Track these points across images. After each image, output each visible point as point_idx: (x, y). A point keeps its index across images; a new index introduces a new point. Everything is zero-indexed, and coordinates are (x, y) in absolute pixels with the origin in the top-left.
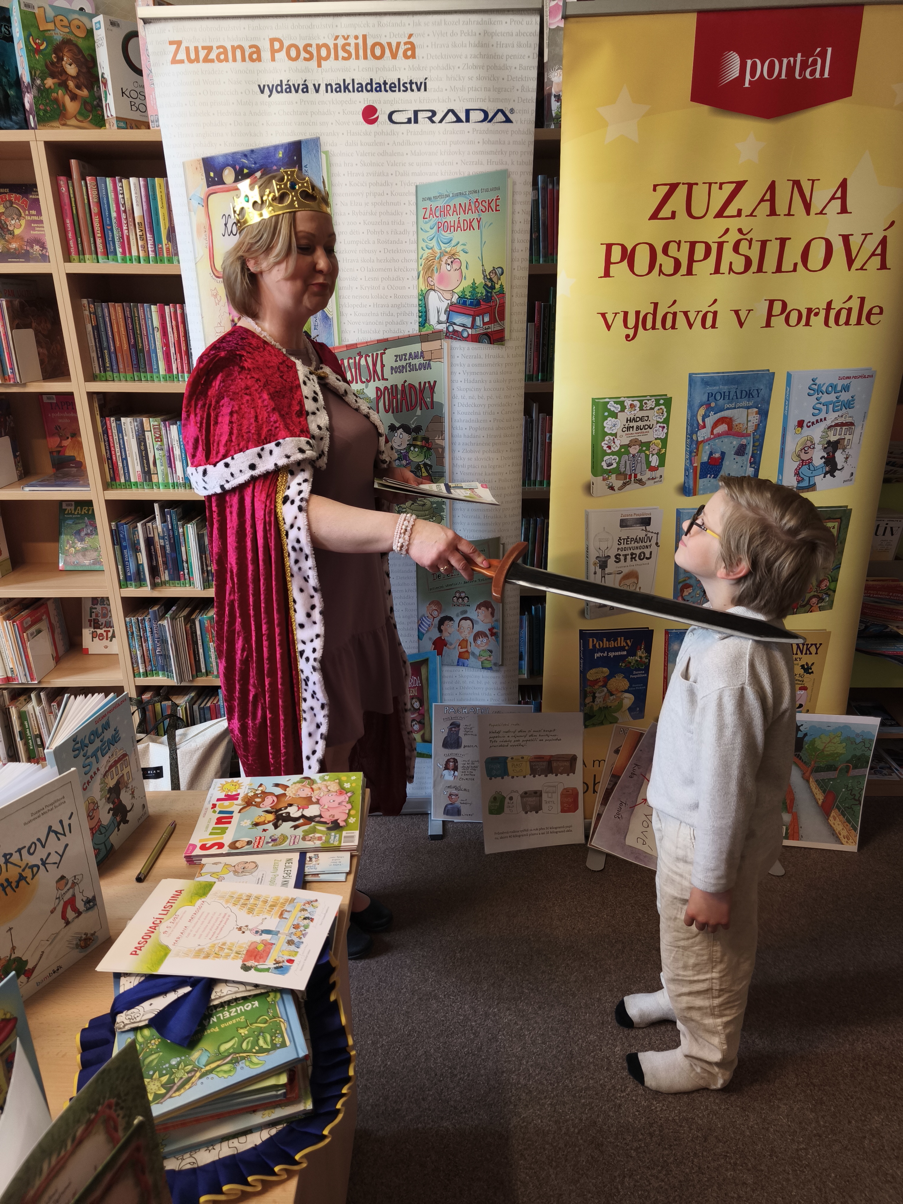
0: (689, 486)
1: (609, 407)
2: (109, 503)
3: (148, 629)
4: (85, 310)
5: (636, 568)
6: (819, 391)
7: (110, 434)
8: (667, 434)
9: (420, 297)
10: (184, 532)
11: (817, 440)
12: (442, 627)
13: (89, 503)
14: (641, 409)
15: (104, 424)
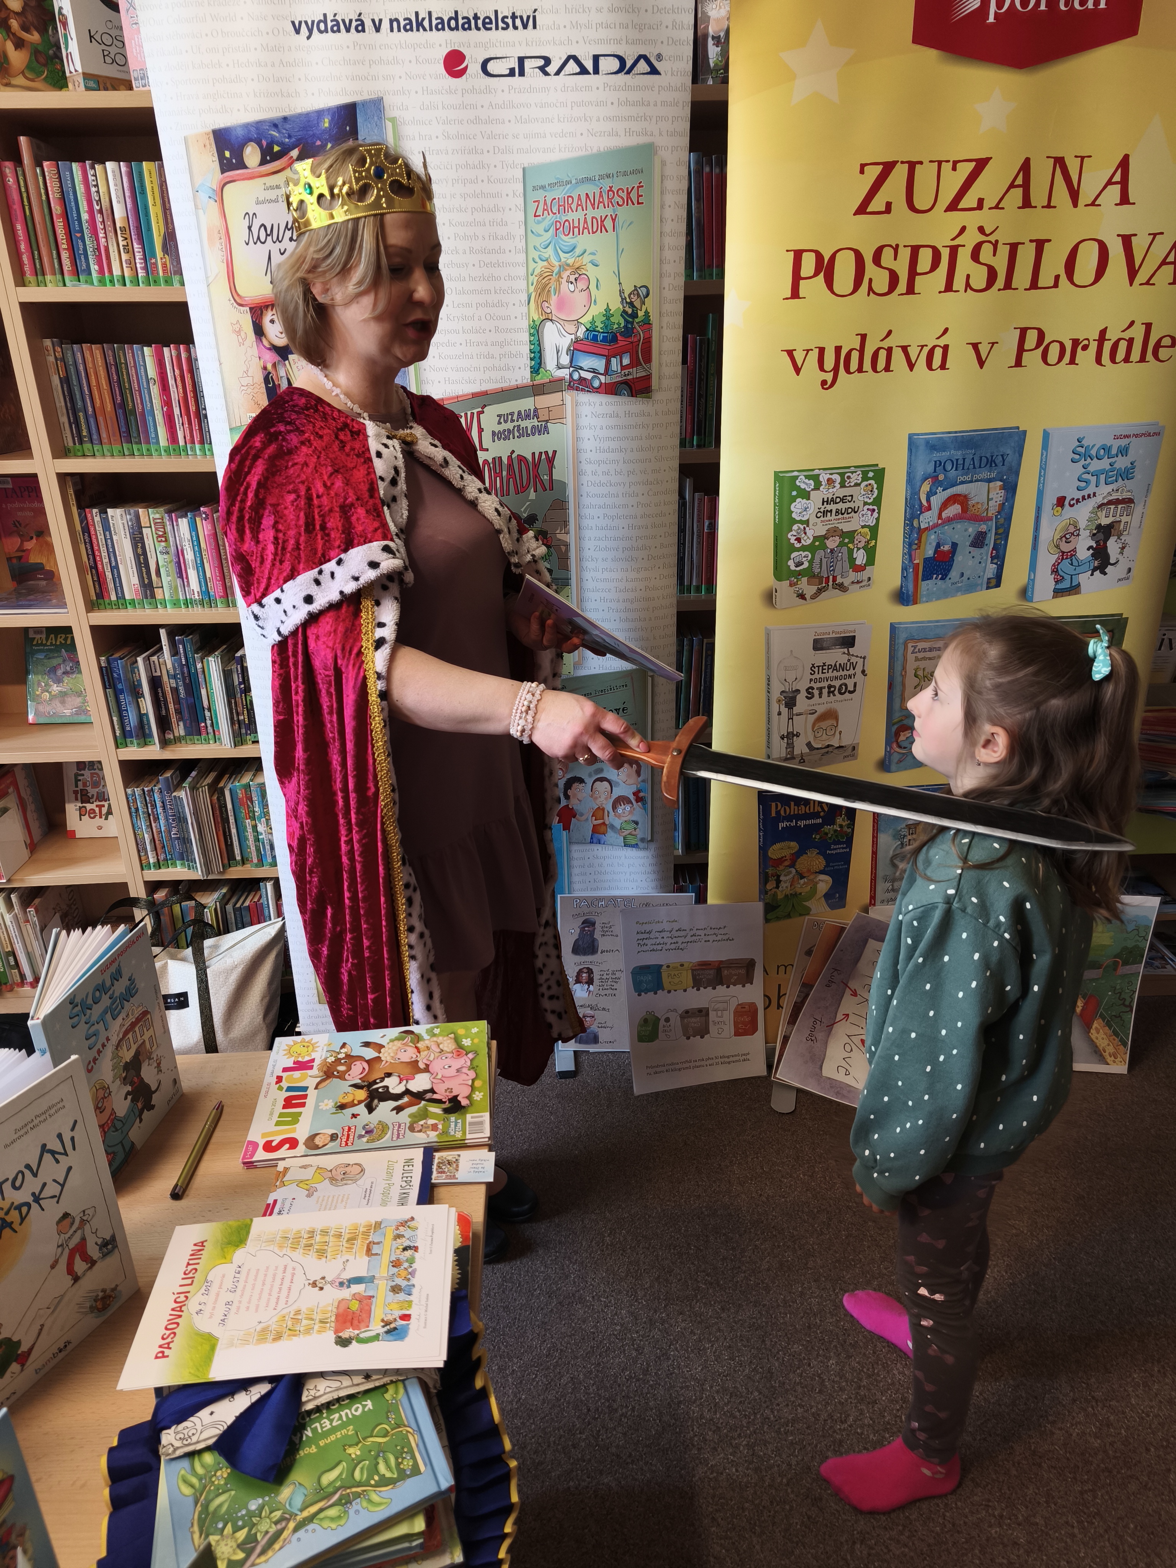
0: (908, 591)
1: (798, 483)
2: (95, 630)
3: (159, 804)
4: (49, 355)
5: (834, 706)
6: (1087, 456)
7: (93, 532)
8: (878, 519)
9: (532, 331)
10: (203, 668)
11: (1082, 524)
12: (570, 792)
13: (68, 630)
14: (843, 485)
15: (84, 519)
